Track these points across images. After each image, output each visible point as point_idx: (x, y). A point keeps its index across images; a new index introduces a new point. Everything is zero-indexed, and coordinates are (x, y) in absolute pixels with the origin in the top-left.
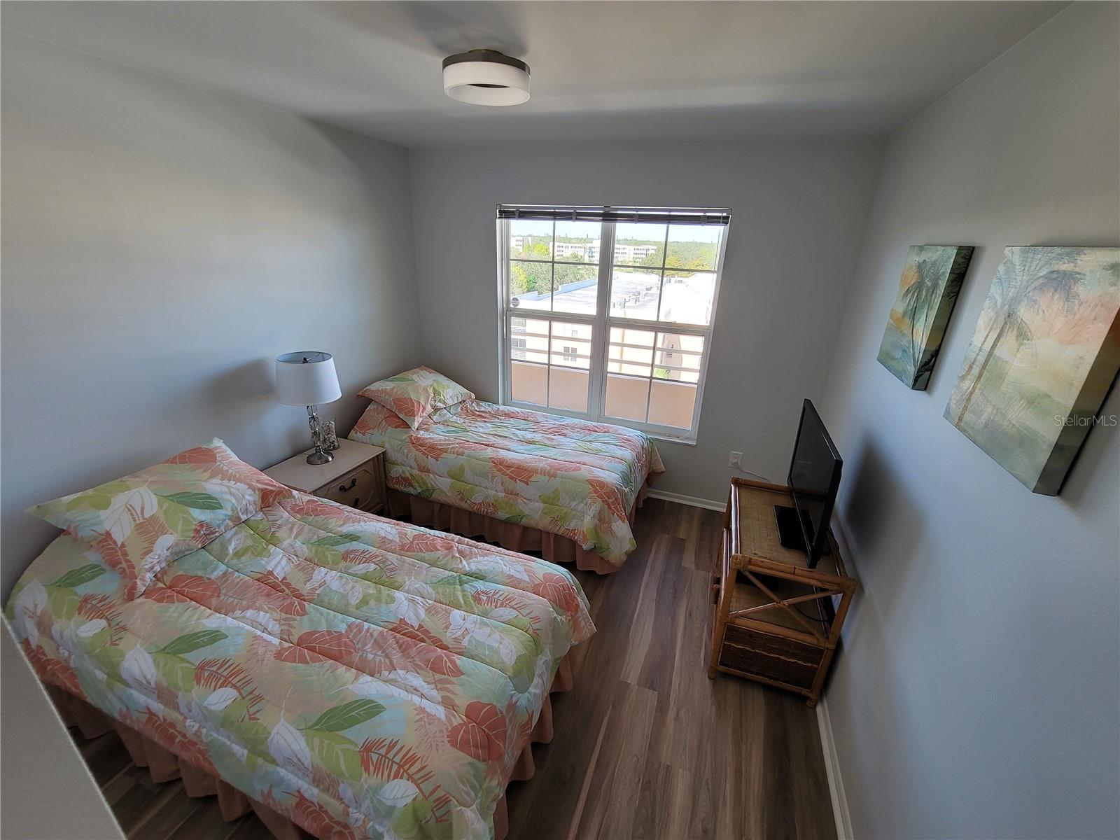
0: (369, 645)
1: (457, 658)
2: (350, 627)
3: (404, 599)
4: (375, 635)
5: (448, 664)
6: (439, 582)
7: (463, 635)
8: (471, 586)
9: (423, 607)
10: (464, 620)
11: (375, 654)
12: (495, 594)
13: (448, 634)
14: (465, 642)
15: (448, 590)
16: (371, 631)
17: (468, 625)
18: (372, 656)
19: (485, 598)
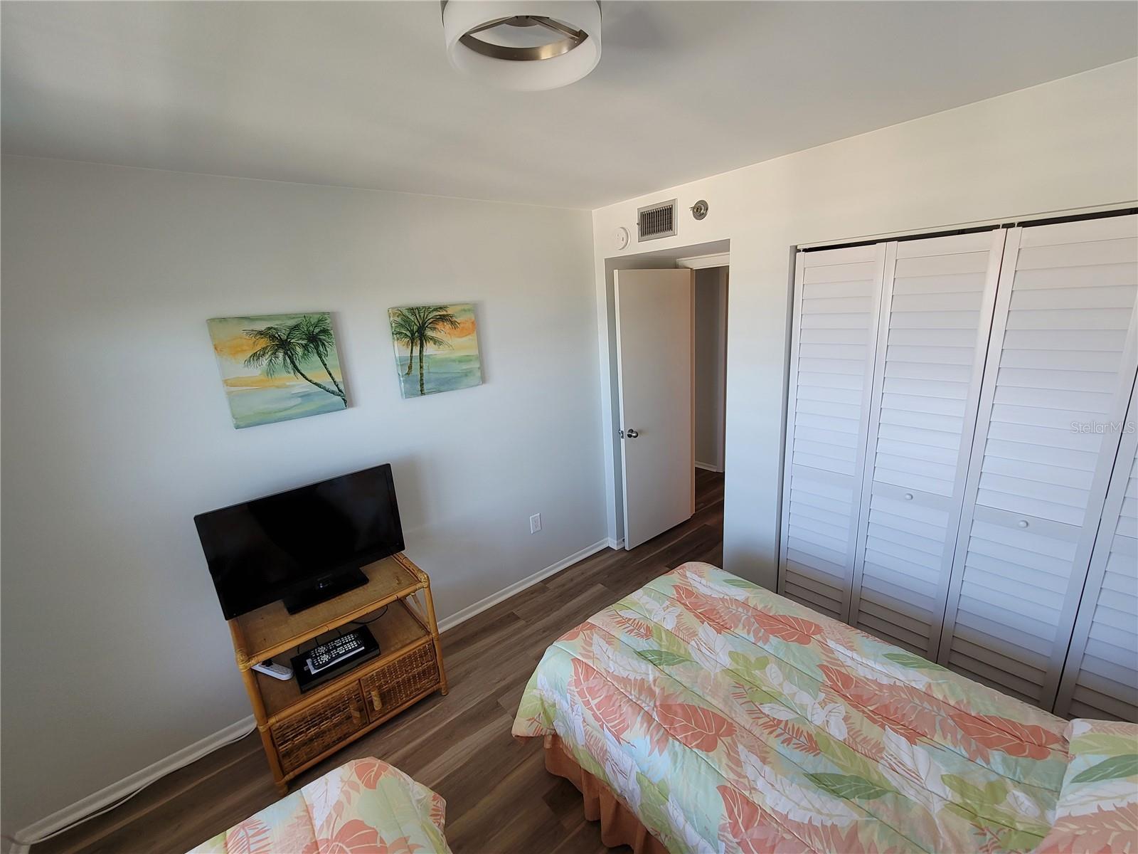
0: (743, 618)
1: (674, 595)
2: (766, 641)
3: (721, 654)
4: (741, 626)
5: (682, 592)
6: (684, 661)
7: (668, 607)
8: (651, 647)
9: (700, 639)
10: (664, 618)
11: (737, 611)
12: (631, 631)
13: (679, 610)
14: (667, 603)
15: (675, 648)
16: (746, 630)
17: (662, 613)
18: (739, 610)
19: (642, 630)
